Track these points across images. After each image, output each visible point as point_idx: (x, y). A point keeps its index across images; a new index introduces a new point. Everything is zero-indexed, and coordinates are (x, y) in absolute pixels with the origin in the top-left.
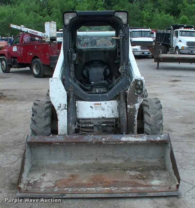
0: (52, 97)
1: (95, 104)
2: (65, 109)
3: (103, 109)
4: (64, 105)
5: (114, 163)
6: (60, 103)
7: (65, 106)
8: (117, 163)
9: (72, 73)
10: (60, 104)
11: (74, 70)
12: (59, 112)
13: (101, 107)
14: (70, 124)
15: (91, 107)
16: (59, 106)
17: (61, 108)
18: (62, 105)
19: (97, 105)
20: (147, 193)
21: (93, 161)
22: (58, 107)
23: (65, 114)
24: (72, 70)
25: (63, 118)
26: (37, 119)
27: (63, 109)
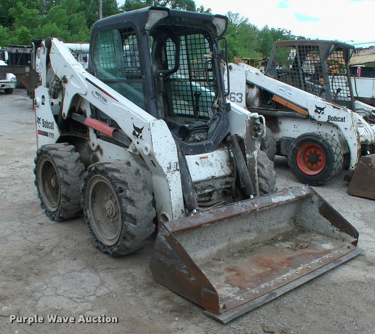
0: (158, 153)
1: (201, 158)
2: (177, 170)
3: (211, 165)
4: (176, 164)
5: (249, 239)
6: (169, 161)
7: (177, 166)
8: (252, 238)
9: (160, 112)
10: (170, 163)
11: (163, 106)
12: (170, 177)
13: (208, 161)
14: (191, 194)
15: (197, 163)
16: (169, 166)
17: (172, 170)
18: (172, 164)
19: (203, 160)
20: (339, 259)
21: (226, 244)
22: (168, 168)
23: (178, 178)
24: (160, 105)
25: (176, 185)
26: (133, 194)
27: (174, 171)
